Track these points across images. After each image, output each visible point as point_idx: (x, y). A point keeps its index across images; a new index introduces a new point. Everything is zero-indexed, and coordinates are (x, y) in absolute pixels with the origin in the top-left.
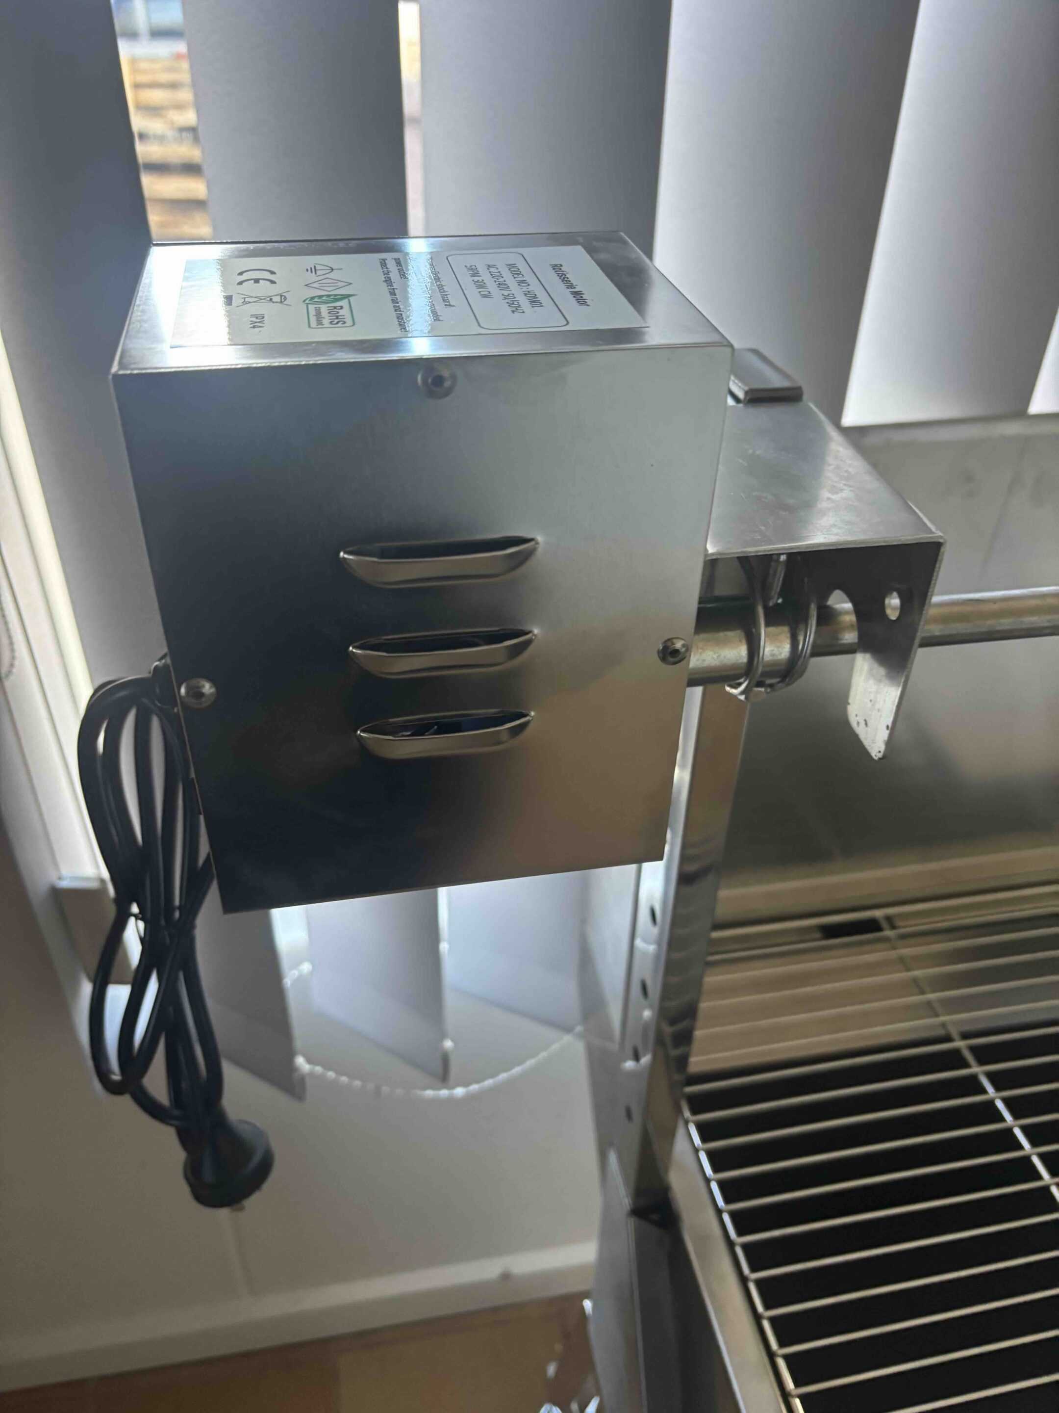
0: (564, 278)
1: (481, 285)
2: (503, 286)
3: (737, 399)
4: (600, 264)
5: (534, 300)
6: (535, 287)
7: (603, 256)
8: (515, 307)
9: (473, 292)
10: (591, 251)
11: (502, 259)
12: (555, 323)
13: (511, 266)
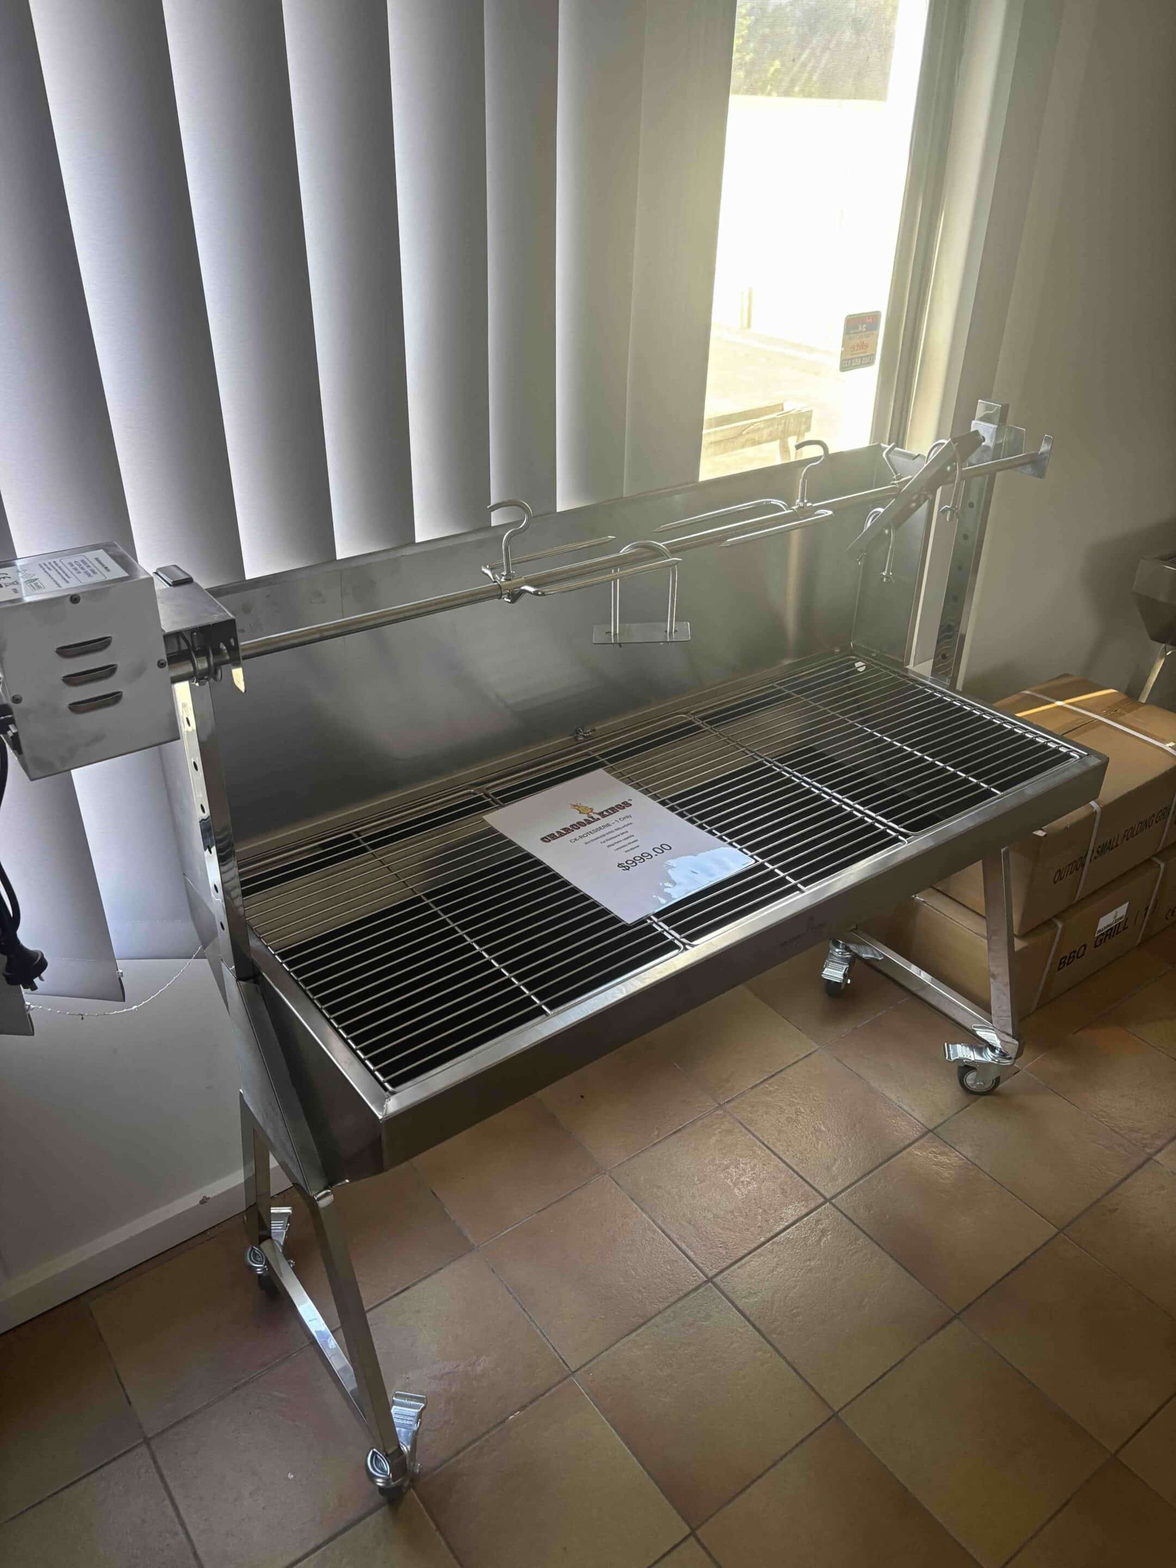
0: (100, 562)
1: (76, 569)
2: (82, 568)
3: (170, 585)
4: (111, 556)
5: (94, 572)
6: (93, 568)
7: (110, 553)
8: (89, 575)
9: (74, 572)
10: (106, 551)
11: (78, 558)
12: (101, 578)
13: (82, 561)
